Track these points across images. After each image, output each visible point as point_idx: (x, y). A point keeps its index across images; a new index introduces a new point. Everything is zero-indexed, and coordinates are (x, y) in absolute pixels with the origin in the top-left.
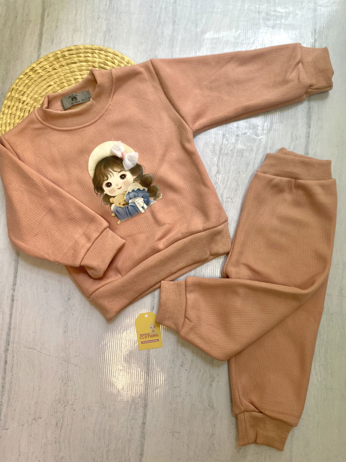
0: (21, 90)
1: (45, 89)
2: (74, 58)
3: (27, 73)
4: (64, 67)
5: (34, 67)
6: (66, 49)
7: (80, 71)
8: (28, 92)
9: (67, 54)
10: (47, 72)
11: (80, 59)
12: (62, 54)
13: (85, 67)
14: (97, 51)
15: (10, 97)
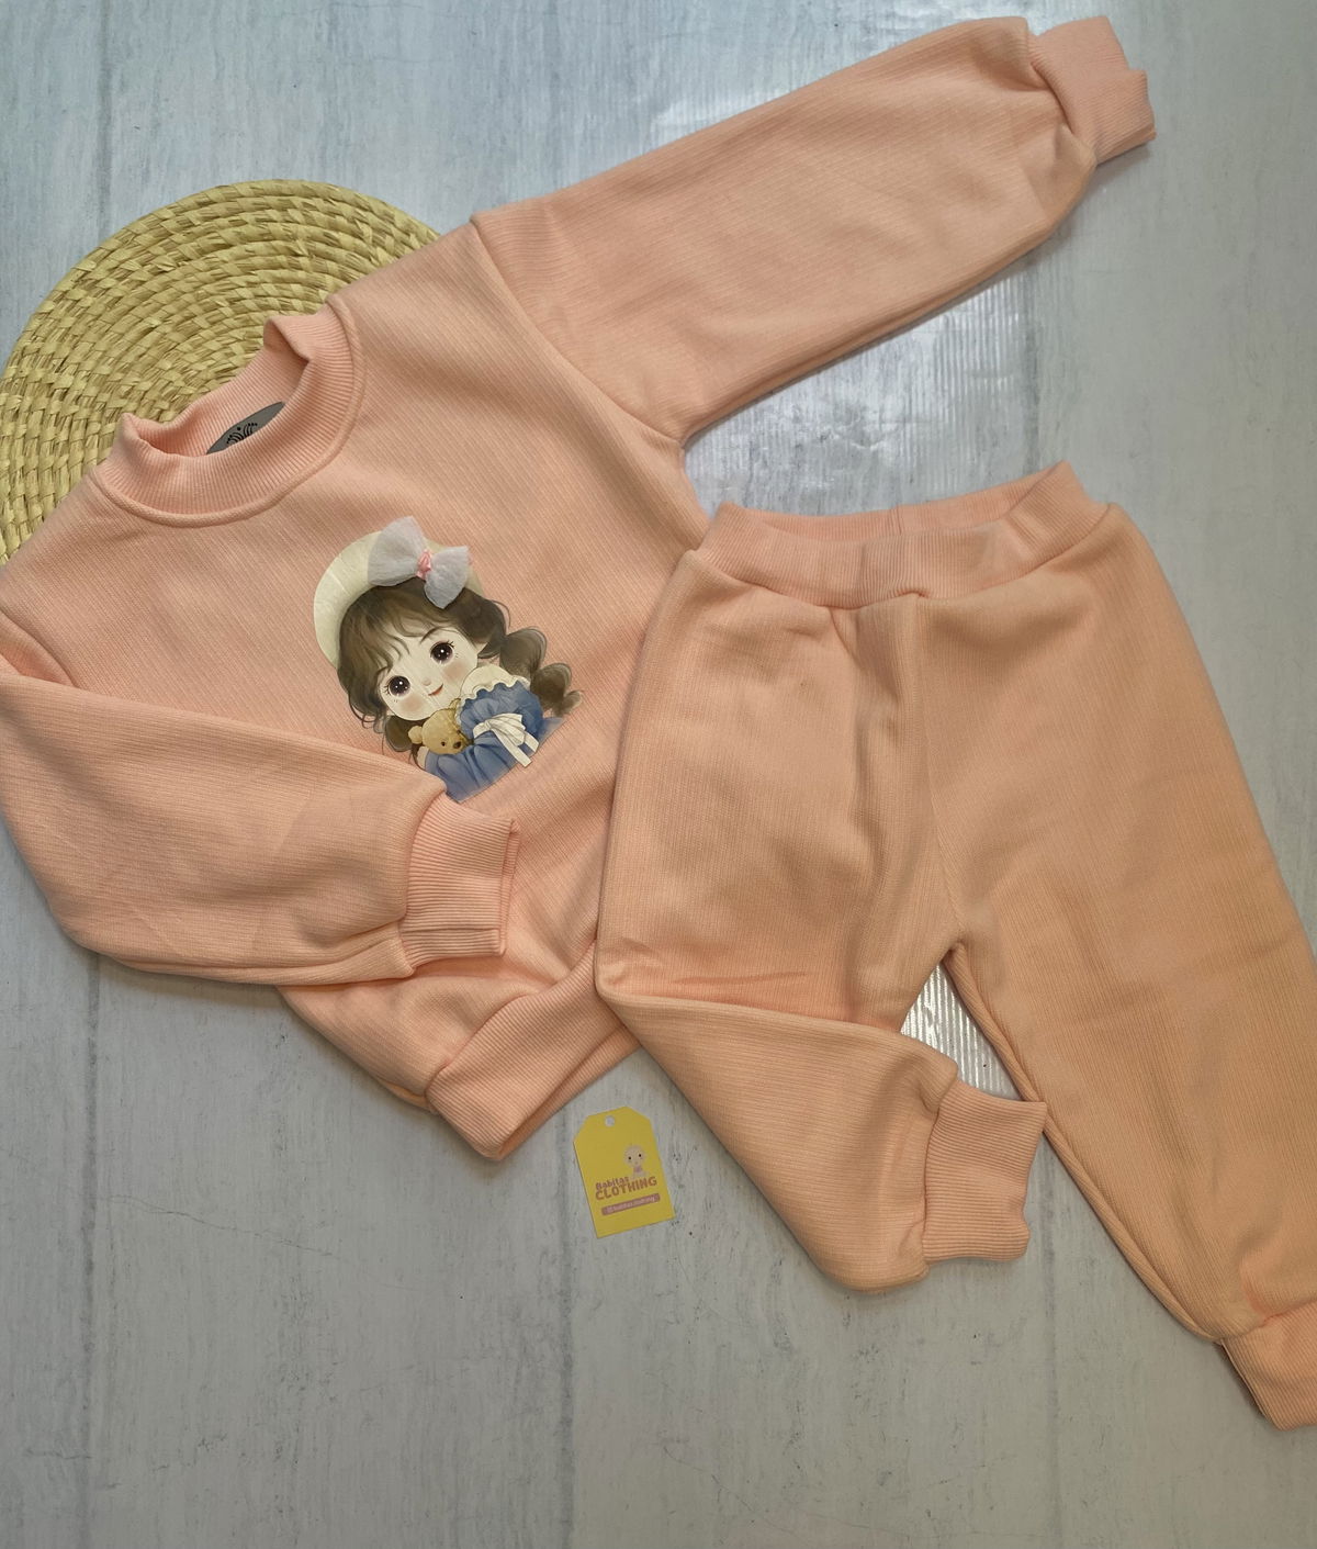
0: (53, 354)
1: (134, 343)
2: (222, 228)
3: (66, 292)
4: (192, 262)
5: (87, 272)
6: (191, 202)
7: (248, 270)
8: (77, 358)
9: (198, 219)
10: (134, 284)
11: (242, 229)
12: (179, 218)
13: (262, 256)
14: (297, 201)
15: (16, 381)
